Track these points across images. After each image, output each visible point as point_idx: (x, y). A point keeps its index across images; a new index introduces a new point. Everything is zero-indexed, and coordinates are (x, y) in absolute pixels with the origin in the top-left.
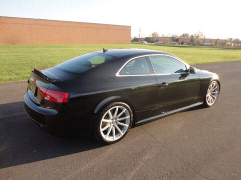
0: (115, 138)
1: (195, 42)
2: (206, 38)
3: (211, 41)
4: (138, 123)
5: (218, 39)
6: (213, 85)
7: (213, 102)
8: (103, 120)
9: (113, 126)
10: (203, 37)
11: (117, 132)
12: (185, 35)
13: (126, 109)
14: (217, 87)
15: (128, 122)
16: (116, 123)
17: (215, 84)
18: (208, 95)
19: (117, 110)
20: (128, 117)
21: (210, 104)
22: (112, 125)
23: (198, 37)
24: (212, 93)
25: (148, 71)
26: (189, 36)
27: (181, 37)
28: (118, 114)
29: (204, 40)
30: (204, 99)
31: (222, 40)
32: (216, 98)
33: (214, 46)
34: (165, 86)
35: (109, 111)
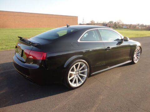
0: (78, 85)
1: (117, 26)
2: (124, 24)
3: (127, 25)
4: (93, 74)
5: (131, 24)
6: (137, 50)
7: (138, 61)
8: (70, 72)
9: (77, 76)
10: (122, 23)
11: (79, 81)
12: (111, 22)
13: (85, 65)
14: (140, 51)
15: (86, 73)
16: (79, 74)
17: (139, 49)
18: (135, 56)
19: (79, 65)
20: (86, 70)
21: (136, 62)
22: (76, 75)
23: (119, 23)
24: (137, 54)
25: (99, 39)
26: (113, 23)
27: (108, 23)
28: (80, 68)
29: (123, 25)
31: (133, 25)
32: (139, 58)
33: (129, 28)
34: (110, 49)
35: (74, 66)
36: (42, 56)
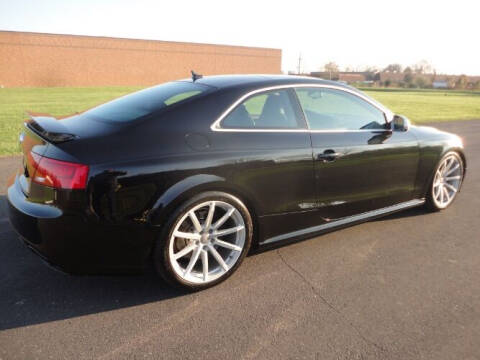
0: (208, 277)
1: (414, 82)
2: (438, 73)
3: (447, 78)
4: (267, 241)
5: (463, 76)
6: (448, 161)
7: (450, 200)
8: (176, 233)
9: (204, 248)
10: (432, 72)
11: (213, 263)
12: (392, 68)
13: (233, 209)
14: (458, 166)
15: (241, 239)
16: (213, 240)
17: (453, 158)
18: (439, 183)
19: (212, 209)
20: (240, 228)
21: (440, 204)
22: (202, 245)
23: (421, 70)
24: (448, 179)
26: (402, 71)
27: (384, 71)
28: (214, 220)
29: (434, 78)
30: (427, 191)
31: (472, 78)
32: (455, 190)
33: (454, 88)
34: (332, 158)
35: (191, 213)
36: (72, 178)
